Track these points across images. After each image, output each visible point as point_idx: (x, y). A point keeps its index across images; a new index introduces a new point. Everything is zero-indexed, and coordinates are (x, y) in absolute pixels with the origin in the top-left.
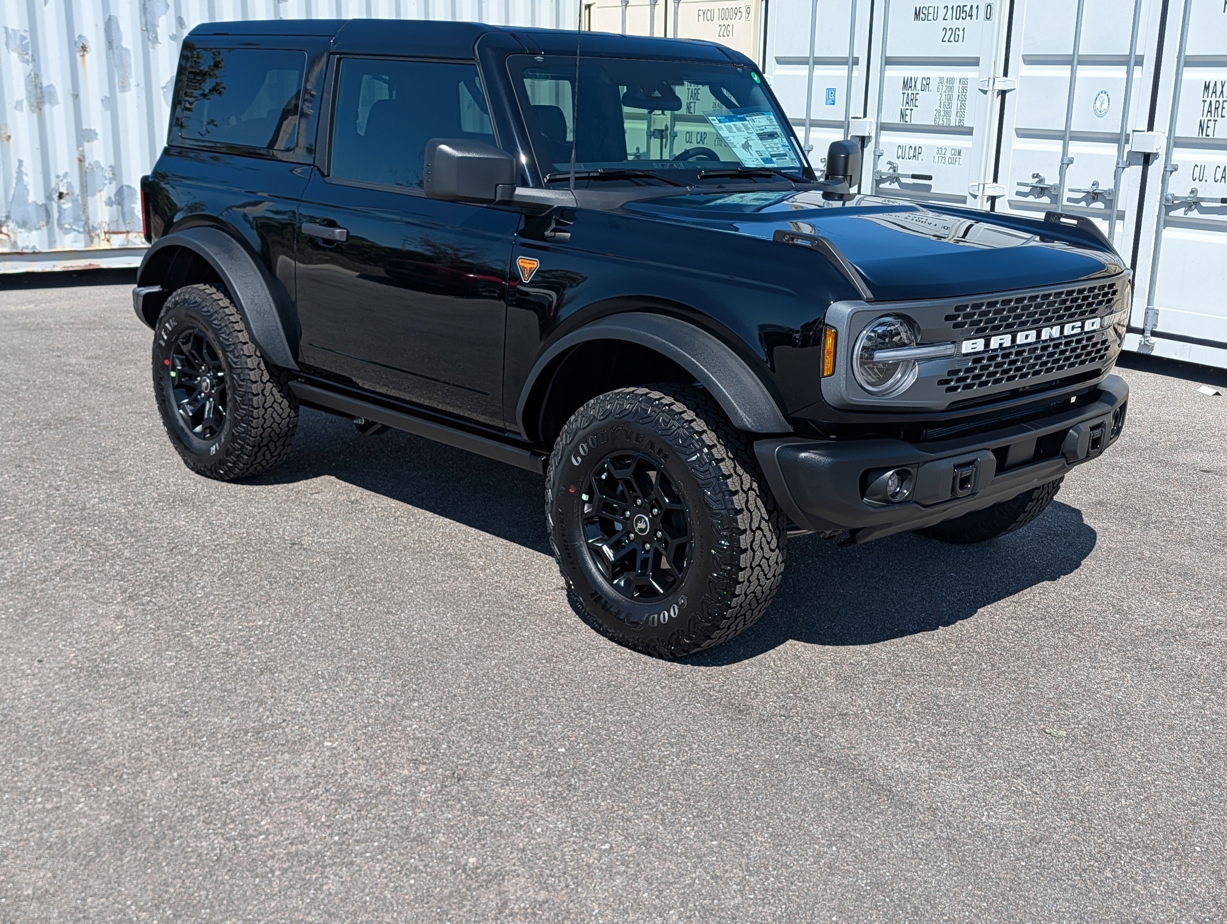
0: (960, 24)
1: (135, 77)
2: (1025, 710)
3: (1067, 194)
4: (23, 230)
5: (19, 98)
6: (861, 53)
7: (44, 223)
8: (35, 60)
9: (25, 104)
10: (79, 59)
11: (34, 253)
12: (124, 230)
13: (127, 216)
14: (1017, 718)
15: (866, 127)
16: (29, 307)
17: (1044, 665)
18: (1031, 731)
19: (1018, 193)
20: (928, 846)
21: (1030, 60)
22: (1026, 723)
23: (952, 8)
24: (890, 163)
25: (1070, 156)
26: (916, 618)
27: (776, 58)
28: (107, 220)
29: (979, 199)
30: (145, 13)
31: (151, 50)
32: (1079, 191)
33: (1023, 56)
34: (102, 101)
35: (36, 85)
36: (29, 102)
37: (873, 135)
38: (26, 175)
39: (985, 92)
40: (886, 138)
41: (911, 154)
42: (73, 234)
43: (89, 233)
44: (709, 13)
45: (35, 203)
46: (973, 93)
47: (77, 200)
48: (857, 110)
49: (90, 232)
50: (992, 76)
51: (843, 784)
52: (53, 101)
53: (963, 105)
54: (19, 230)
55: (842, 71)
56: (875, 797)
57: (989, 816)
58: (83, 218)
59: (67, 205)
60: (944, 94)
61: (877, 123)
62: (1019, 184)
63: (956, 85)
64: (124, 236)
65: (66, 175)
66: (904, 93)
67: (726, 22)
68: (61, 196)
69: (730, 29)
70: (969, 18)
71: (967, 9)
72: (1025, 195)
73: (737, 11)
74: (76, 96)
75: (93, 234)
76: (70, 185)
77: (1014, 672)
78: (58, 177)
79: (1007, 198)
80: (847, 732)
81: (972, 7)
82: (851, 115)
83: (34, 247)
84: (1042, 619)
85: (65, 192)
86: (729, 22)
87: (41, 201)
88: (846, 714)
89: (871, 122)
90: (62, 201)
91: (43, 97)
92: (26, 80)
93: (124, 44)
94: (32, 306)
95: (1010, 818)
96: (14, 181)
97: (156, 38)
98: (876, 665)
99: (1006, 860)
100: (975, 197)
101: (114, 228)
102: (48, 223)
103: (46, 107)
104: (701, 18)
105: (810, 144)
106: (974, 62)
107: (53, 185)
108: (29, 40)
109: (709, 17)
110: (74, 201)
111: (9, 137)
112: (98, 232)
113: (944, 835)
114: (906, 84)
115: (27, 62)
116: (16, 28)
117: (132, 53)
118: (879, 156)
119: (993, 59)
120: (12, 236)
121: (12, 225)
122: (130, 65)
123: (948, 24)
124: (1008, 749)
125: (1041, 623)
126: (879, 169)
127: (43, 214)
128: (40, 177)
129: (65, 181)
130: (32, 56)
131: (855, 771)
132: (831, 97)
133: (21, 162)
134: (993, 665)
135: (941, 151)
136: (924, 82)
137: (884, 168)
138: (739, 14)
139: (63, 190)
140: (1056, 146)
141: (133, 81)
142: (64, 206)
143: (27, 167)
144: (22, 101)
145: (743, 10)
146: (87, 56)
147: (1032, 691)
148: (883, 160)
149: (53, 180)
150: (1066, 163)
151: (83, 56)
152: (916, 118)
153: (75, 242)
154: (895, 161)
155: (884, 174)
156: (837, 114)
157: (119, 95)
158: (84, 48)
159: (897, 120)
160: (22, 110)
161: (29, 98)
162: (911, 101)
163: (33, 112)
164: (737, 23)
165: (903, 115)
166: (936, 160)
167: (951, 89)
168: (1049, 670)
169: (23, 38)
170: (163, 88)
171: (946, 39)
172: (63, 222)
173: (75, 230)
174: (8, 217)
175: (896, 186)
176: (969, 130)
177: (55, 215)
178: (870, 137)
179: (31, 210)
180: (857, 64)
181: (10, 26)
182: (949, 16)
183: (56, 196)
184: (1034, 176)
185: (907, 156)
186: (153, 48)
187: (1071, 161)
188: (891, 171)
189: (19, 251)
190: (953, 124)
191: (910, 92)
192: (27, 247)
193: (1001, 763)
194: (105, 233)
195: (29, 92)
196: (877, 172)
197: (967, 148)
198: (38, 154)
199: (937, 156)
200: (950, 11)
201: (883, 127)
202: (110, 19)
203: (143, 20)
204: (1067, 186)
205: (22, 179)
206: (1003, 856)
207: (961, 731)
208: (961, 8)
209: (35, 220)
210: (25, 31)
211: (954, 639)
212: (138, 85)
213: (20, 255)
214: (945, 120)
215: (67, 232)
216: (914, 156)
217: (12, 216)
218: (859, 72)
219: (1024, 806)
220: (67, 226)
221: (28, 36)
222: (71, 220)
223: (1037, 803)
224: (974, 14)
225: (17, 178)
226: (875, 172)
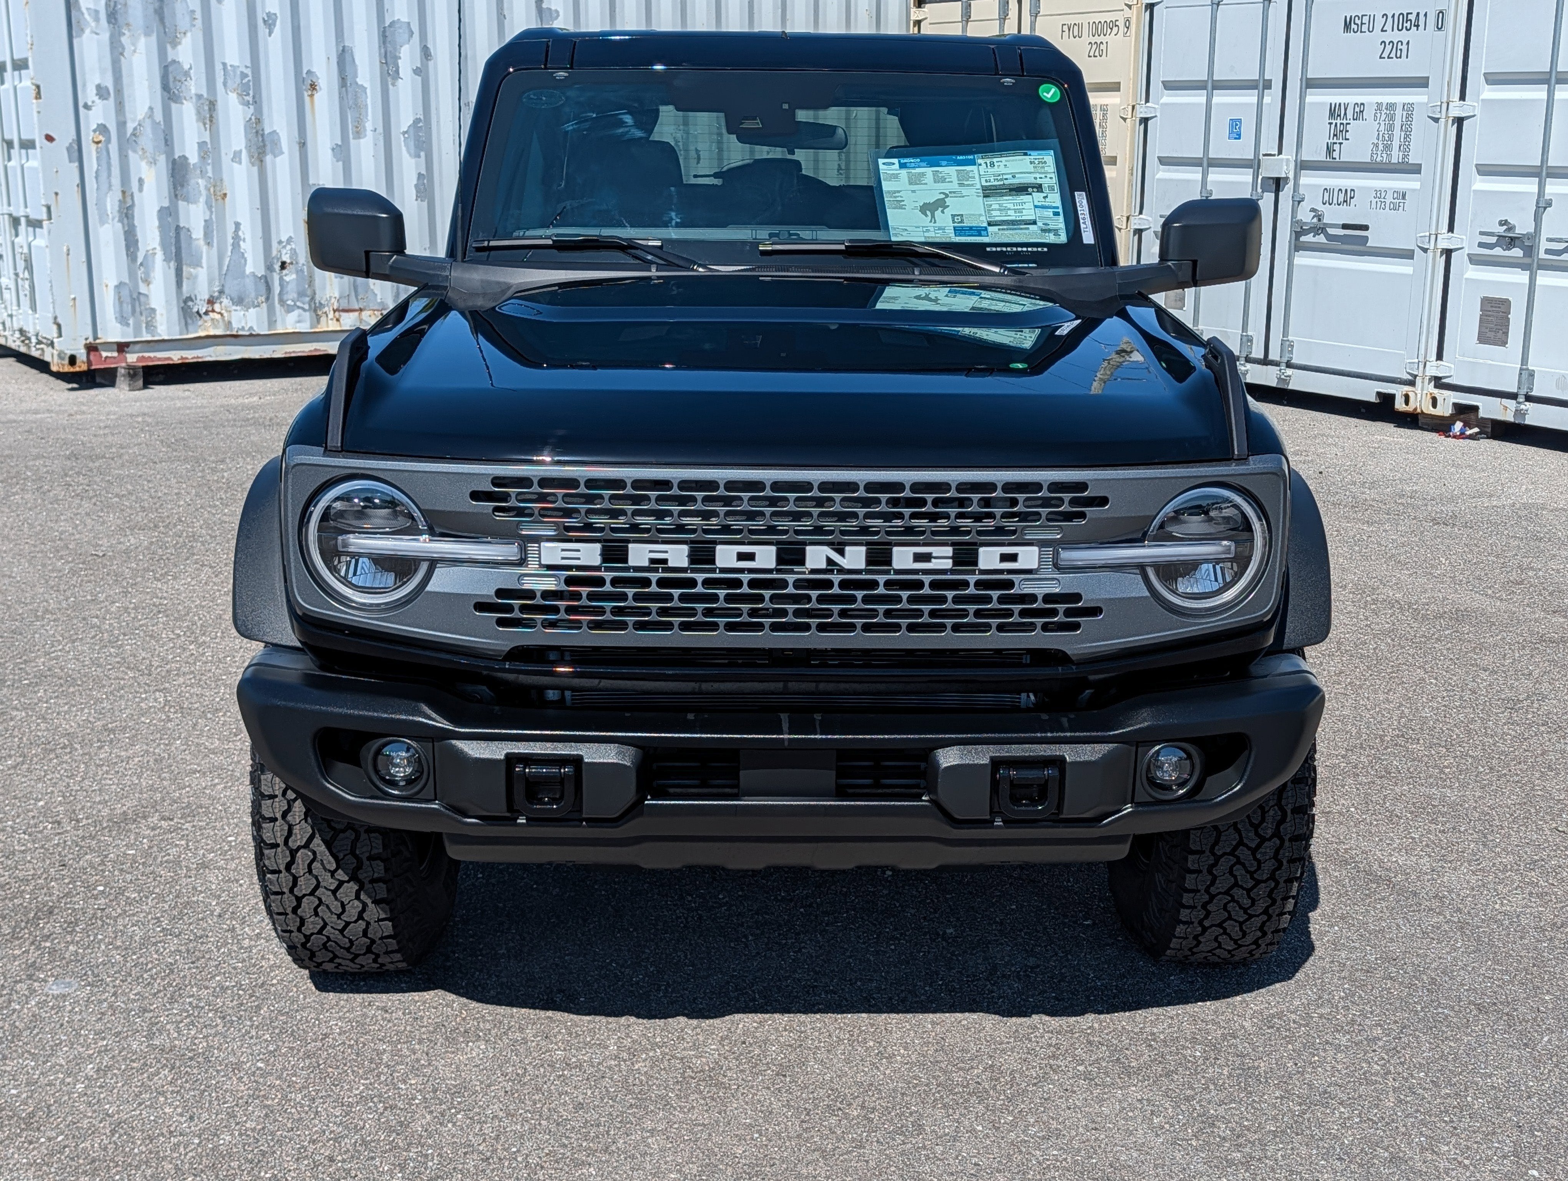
0: (1404, 36)
1: (372, 120)
2: (1533, 810)
3: (1544, 245)
4: (238, 308)
5: (238, 149)
6: (1274, 73)
7: (263, 299)
8: (257, 102)
9: (244, 155)
10: (307, 99)
11: (251, 335)
12: (357, 307)
13: (360, 290)
14: (1524, 818)
15: (1285, 166)
16: (251, 400)
17: (1550, 768)
18: (1542, 829)
19: (1481, 245)
20: (1438, 928)
21: (1493, 79)
22: (1535, 822)
23: (1393, 16)
24: (1313, 210)
25: (1547, 197)
26: (1396, 723)
27: (1163, 82)
28: (337, 295)
29: (1430, 254)
30: (384, 43)
31: (391, 87)
32: (1559, 240)
33: (1485, 74)
34: (333, 149)
35: (257, 132)
36: (249, 152)
37: (1291, 175)
38: (244, 240)
39: (1436, 120)
40: (1308, 179)
41: (1341, 199)
42: (297, 312)
43: (315, 311)
44: (1076, 28)
45: (253, 274)
46: (1420, 121)
47: (302, 271)
48: (1269, 144)
49: (316, 309)
50: (1445, 100)
51: (1337, 874)
52: (277, 151)
53: (1407, 136)
54: (234, 308)
55: (1250, 98)
56: (1374, 886)
57: (1502, 904)
58: (309, 292)
59: (290, 276)
60: (1382, 123)
61: (1296, 161)
62: (1482, 233)
63: (1399, 112)
64: (356, 314)
65: (289, 240)
66: (1330, 124)
67: (1098, 39)
68: (283, 266)
69: (1103, 47)
70: (1414, 29)
71: (1412, 17)
72: (1490, 246)
73: (1114, 24)
74: (303, 145)
75: (320, 313)
76: (294, 252)
77: (1517, 775)
78: (280, 242)
79: (1466, 251)
80: (1332, 829)
81: (1418, 14)
82: (1263, 151)
83: (251, 328)
84: (1543, 725)
85: (288, 261)
86: (1102, 38)
87: (261, 272)
88: (1328, 812)
89: (1288, 160)
90: (285, 272)
91: (264, 146)
92: (245, 127)
93: (359, 81)
94: (256, 399)
95: (1527, 906)
96: (230, 248)
97: (397, 72)
98: (1356, 767)
99: (1526, 941)
100: (1425, 250)
101: (344, 304)
102: (267, 299)
103: (269, 158)
104: (1066, 34)
105: (1209, 188)
106: (1422, 83)
107: (274, 253)
108: (250, 78)
109: (1076, 33)
110: (299, 272)
111: (225, 195)
112: (326, 309)
113: (1456, 920)
114: (1334, 112)
115: (247, 104)
116: (236, 63)
117: (368, 91)
118: (1299, 202)
119: (1447, 79)
120: (225, 314)
121: (226, 301)
122: (366, 105)
123: (1389, 36)
124: (1517, 846)
125: (1542, 728)
126: (1299, 218)
127: (263, 288)
128: (260, 243)
129: (289, 247)
130: (254, 97)
131: (1347, 863)
132: (1235, 130)
133: (237, 225)
134: (1491, 769)
135: (1379, 194)
136: (1357, 109)
137: (1305, 216)
138: (1115, 29)
139: (286, 258)
140: (1530, 186)
141: (369, 126)
142: (287, 279)
143: (246, 231)
144: (241, 151)
145: (1121, 24)
146: (317, 96)
147: (1539, 793)
148: (1305, 207)
149: (275, 245)
150: (1543, 205)
151: (312, 96)
152: (1347, 153)
153: (299, 322)
154: (1320, 207)
155: (1305, 224)
156: (1244, 149)
157: (352, 142)
158: (313, 87)
159: (1322, 157)
160: (240, 163)
161: (248, 148)
162: (1340, 133)
163: (253, 165)
164: (1113, 40)
165: (1330, 150)
166: (1374, 206)
167: (1392, 118)
168: (1557, 774)
169: (244, 75)
170: (404, 133)
171: (1385, 55)
172: (285, 298)
173: (299, 307)
174: (221, 292)
175: (1321, 239)
176: (1415, 168)
177: (277, 289)
178: (1287, 178)
179: (249, 283)
180: (1270, 87)
181: (229, 62)
182: (1388, 27)
183: (277, 267)
184: (1502, 223)
185: (1335, 201)
186: (393, 85)
187: (1549, 204)
188: (1315, 220)
189: (234, 333)
190: (1394, 160)
191: (1339, 122)
192: (243, 329)
193: (1511, 858)
194: (335, 311)
195: (248, 140)
196: (1297, 222)
197: (1414, 190)
198: (258, 214)
199: (1374, 201)
200: (1390, 20)
201: (1303, 166)
202: (343, 51)
203: (383, 51)
204: (1544, 236)
205: (239, 246)
206: (1521, 938)
207: (1462, 829)
208: (1405, 17)
209: (253, 295)
210: (247, 67)
211: (1443, 744)
212: (375, 130)
213: (234, 338)
214: (1385, 155)
215: (289, 309)
216: (1345, 201)
217: (227, 291)
218: (1272, 98)
219: (1540, 896)
220: (289, 302)
221: (250, 74)
222: (295, 296)
223: (1555, 894)
224: (1422, 23)
225: (233, 244)
226: (1295, 222)
